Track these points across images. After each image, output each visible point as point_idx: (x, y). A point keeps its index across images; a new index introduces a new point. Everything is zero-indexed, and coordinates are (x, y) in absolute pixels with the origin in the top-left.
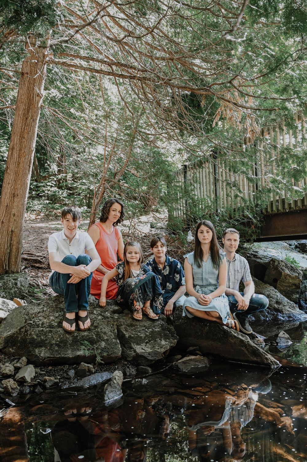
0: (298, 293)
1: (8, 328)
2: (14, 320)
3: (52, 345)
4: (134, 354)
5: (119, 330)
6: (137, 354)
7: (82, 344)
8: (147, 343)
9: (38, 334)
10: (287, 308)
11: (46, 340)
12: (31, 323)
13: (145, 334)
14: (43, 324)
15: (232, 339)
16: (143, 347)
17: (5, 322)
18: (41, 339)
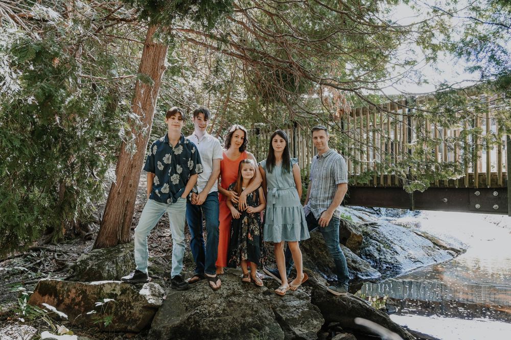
0: (359, 249)
1: (168, 316)
2: (172, 307)
3: (224, 335)
4: (294, 336)
5: (276, 313)
6: (297, 336)
7: (250, 332)
8: (302, 324)
9: (209, 325)
10: (363, 266)
11: (219, 330)
12: (198, 313)
13: (298, 315)
14: (209, 312)
15: (375, 317)
16: (300, 329)
17: (162, 309)
18: (214, 329)
